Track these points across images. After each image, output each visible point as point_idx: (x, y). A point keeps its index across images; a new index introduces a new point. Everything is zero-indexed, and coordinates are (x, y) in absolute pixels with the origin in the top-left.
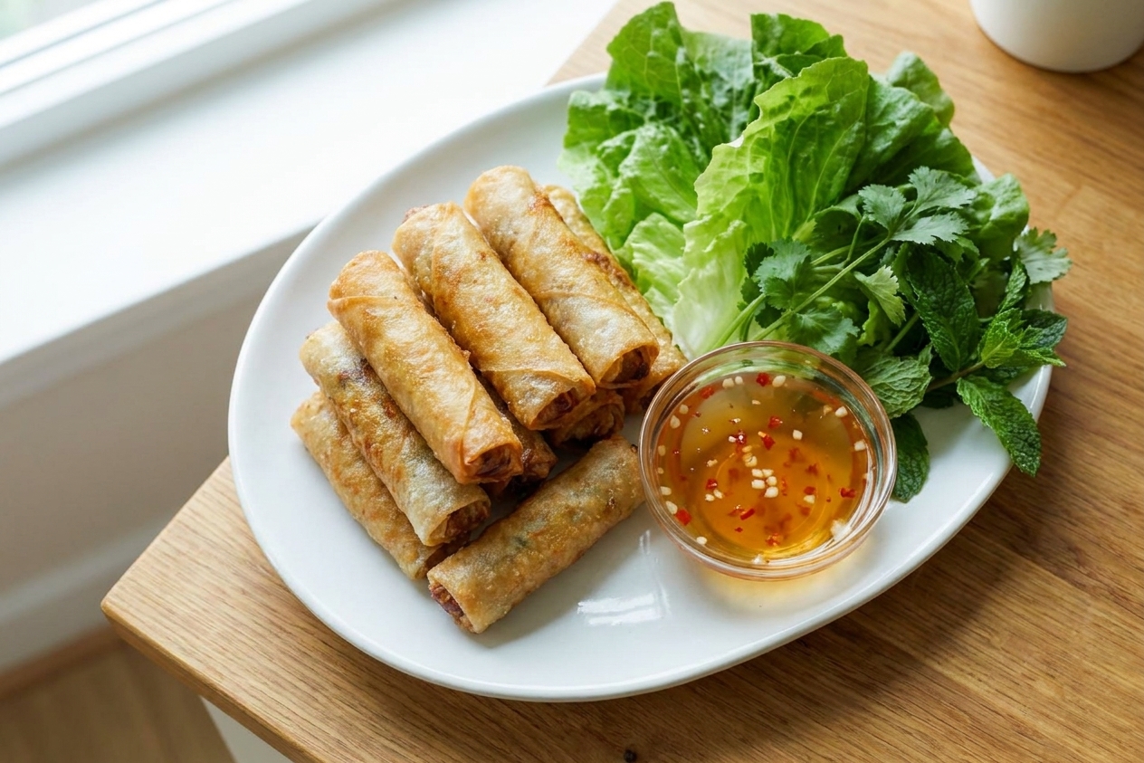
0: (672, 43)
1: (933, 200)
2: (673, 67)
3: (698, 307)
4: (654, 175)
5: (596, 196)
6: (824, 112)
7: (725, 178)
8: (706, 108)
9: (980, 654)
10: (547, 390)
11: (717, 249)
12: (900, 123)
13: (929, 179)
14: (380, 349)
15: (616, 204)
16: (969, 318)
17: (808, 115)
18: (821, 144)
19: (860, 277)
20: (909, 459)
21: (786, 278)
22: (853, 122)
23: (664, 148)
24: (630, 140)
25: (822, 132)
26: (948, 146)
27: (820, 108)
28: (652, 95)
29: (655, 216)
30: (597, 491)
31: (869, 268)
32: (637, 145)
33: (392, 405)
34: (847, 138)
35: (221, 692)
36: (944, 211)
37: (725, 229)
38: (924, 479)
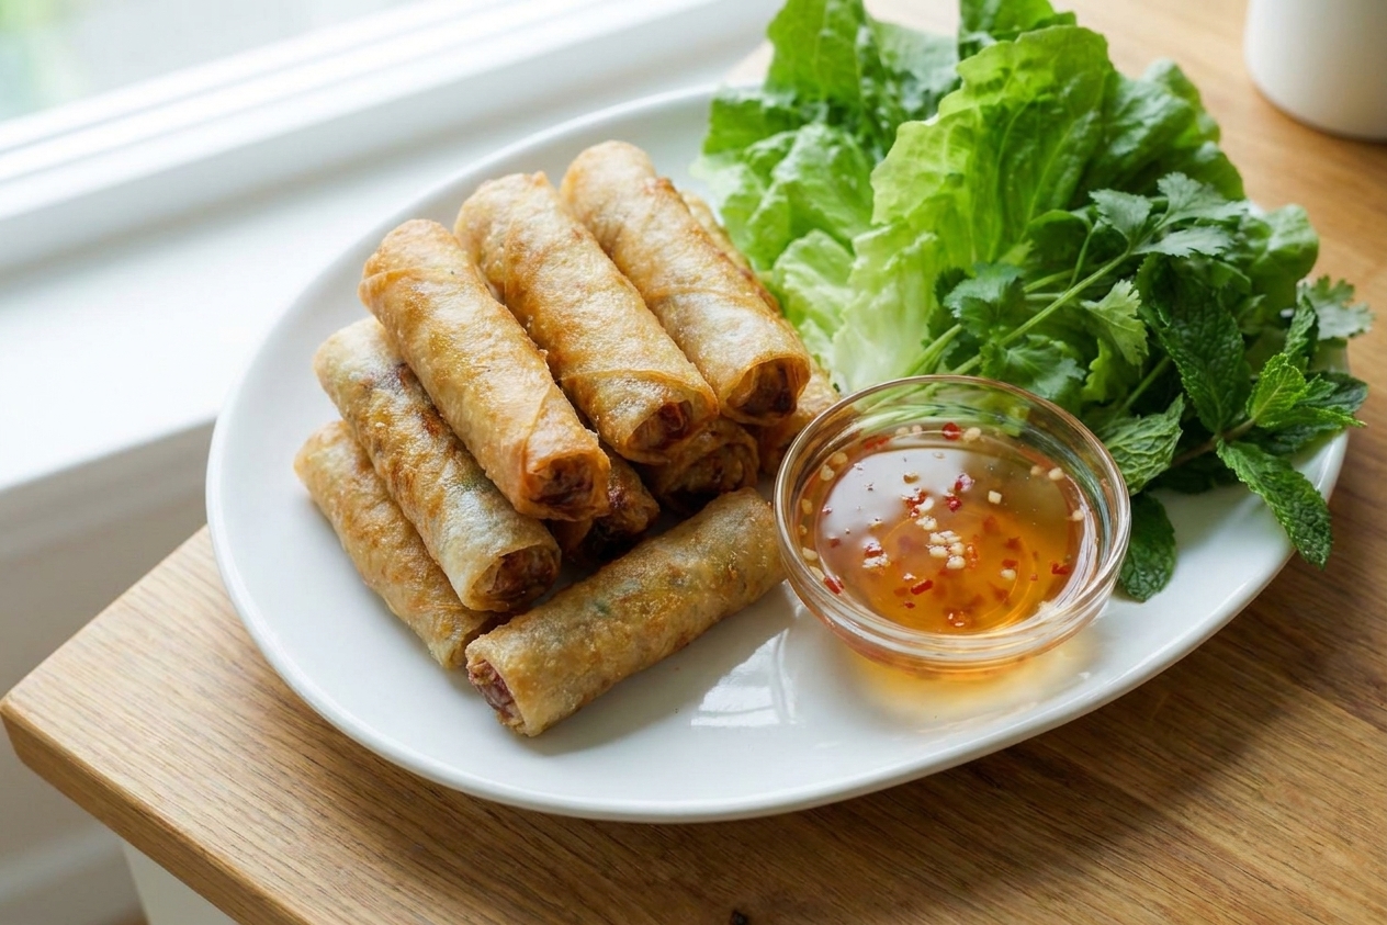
0: (852, 22)
1: (1190, 210)
2: (851, 50)
3: (867, 345)
4: (819, 182)
5: (741, 204)
6: (1047, 97)
7: (913, 172)
8: (891, 104)
9: (1243, 808)
10: (652, 395)
11: (898, 271)
12: (1149, 122)
13: (1185, 187)
14: (424, 335)
15: (767, 217)
16: (1235, 361)
17: (1028, 100)
18: (1042, 143)
19: (1089, 305)
20: (1148, 551)
21: (988, 300)
22: (1085, 110)
23: (834, 151)
24: (789, 143)
25: (1045, 125)
26: (1211, 163)
27: (1043, 91)
28: (822, 96)
29: (816, 234)
30: (712, 551)
31: (1098, 293)
32: (797, 148)
33: (434, 416)
34: (1077, 132)
35: (159, 819)
36: (1205, 224)
37: (911, 243)
38: (1168, 577)
